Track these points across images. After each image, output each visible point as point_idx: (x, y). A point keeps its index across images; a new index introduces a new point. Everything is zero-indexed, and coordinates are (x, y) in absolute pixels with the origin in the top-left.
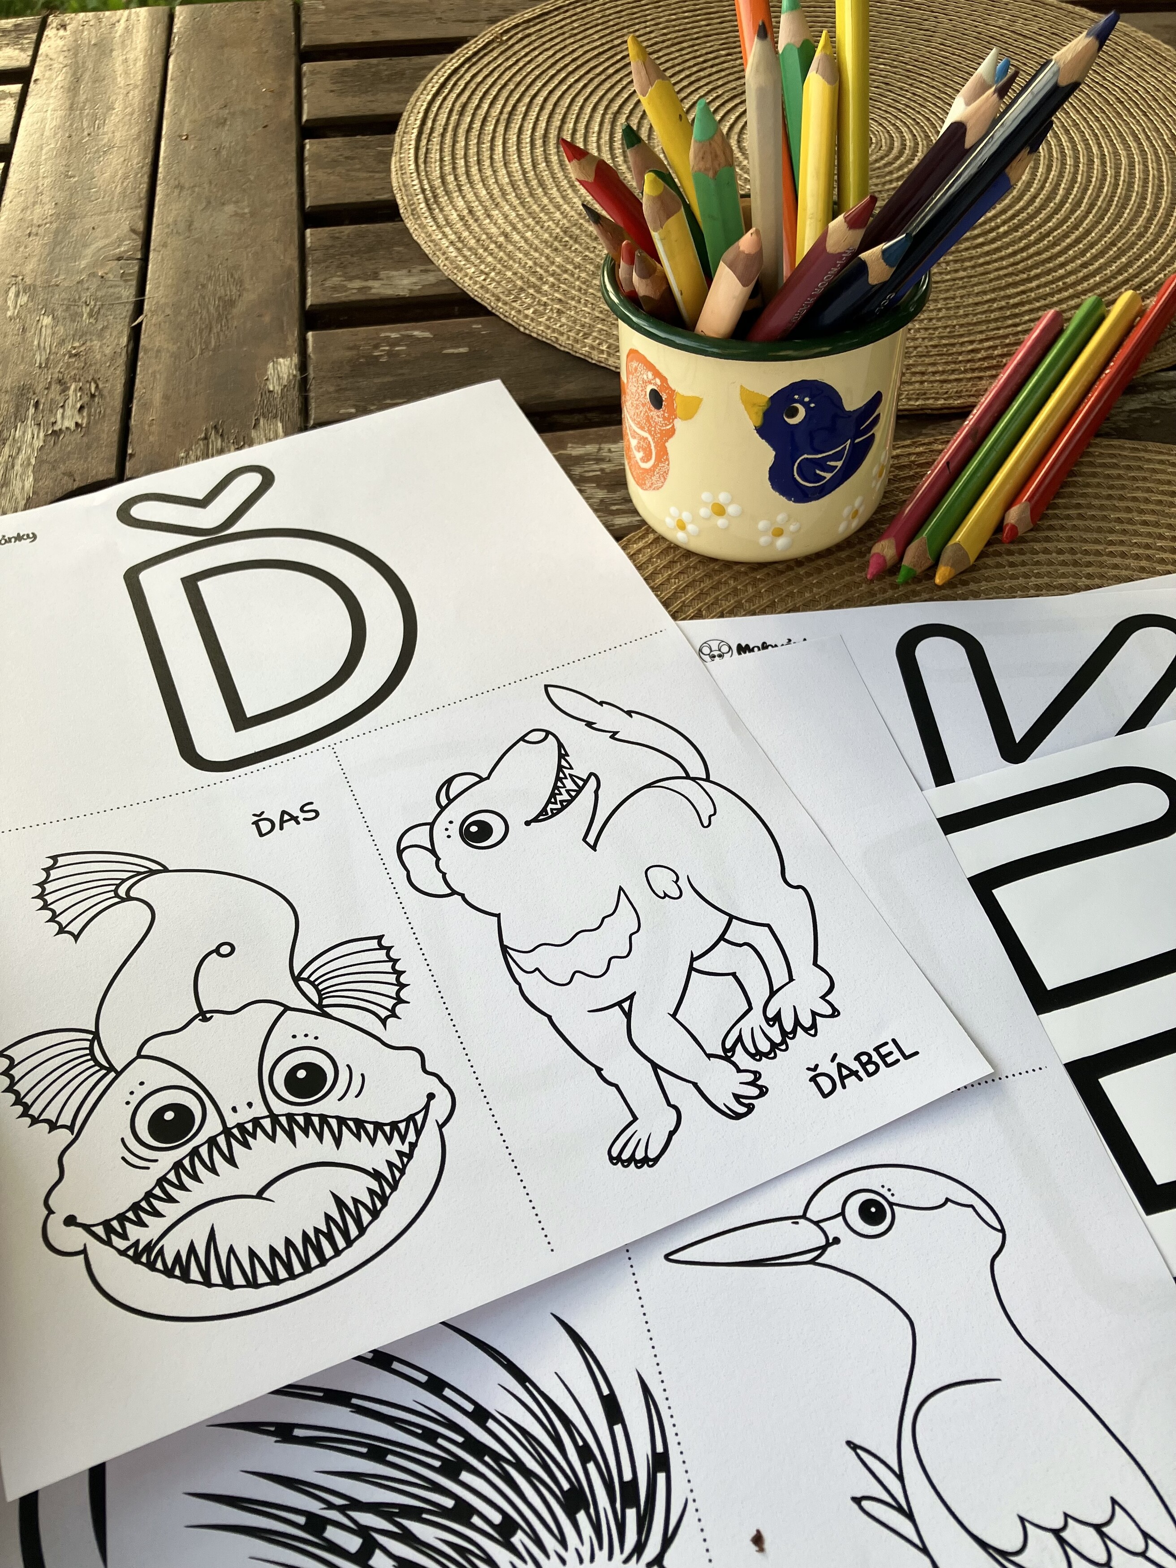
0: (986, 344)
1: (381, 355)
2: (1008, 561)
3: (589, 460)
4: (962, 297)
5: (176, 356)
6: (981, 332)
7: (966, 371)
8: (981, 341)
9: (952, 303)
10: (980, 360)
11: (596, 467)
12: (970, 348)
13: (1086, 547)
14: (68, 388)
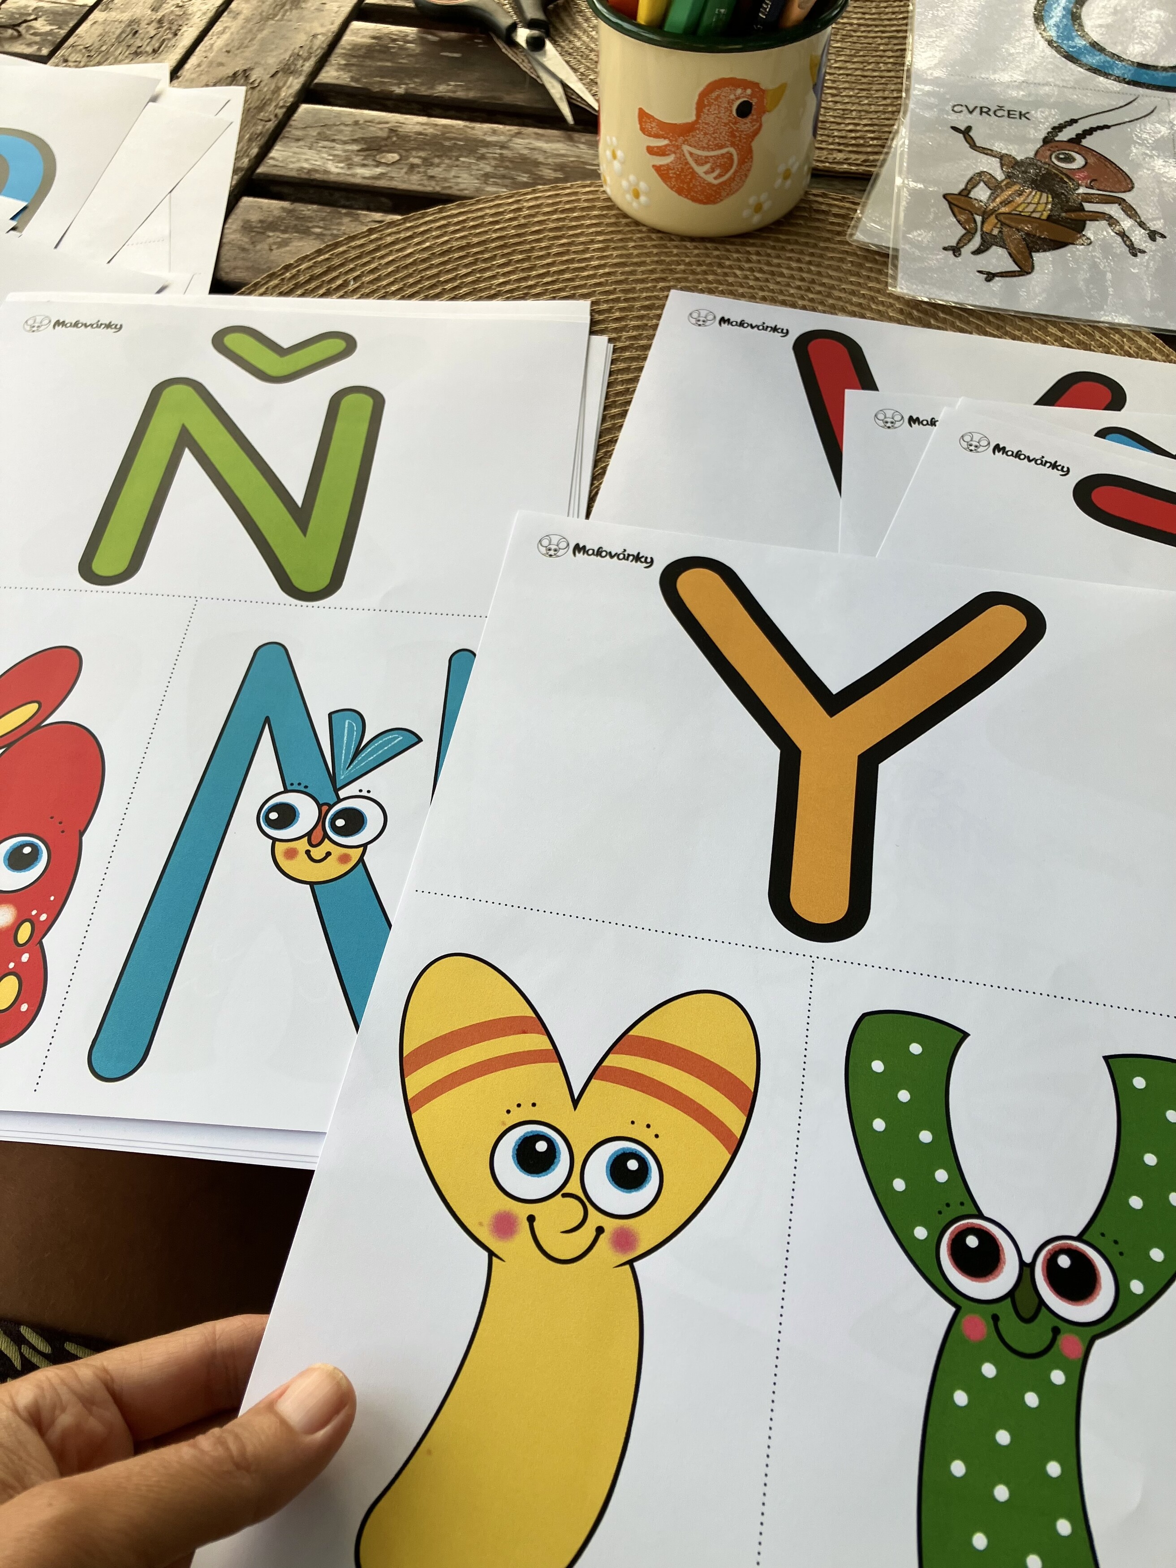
0: (867, 128)
1: (394, 47)
2: (755, 276)
3: (496, 146)
4: (877, 91)
5: (247, 20)
6: (871, 119)
7: (832, 144)
8: (865, 125)
9: (864, 93)
10: (852, 138)
11: (499, 151)
12: (850, 127)
13: (825, 280)
14: (162, 27)
